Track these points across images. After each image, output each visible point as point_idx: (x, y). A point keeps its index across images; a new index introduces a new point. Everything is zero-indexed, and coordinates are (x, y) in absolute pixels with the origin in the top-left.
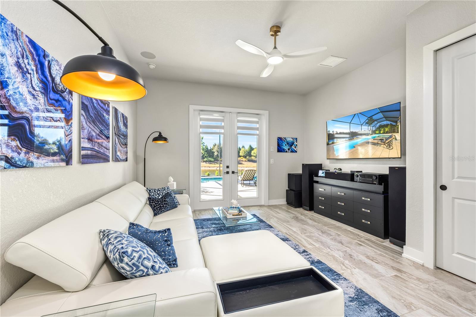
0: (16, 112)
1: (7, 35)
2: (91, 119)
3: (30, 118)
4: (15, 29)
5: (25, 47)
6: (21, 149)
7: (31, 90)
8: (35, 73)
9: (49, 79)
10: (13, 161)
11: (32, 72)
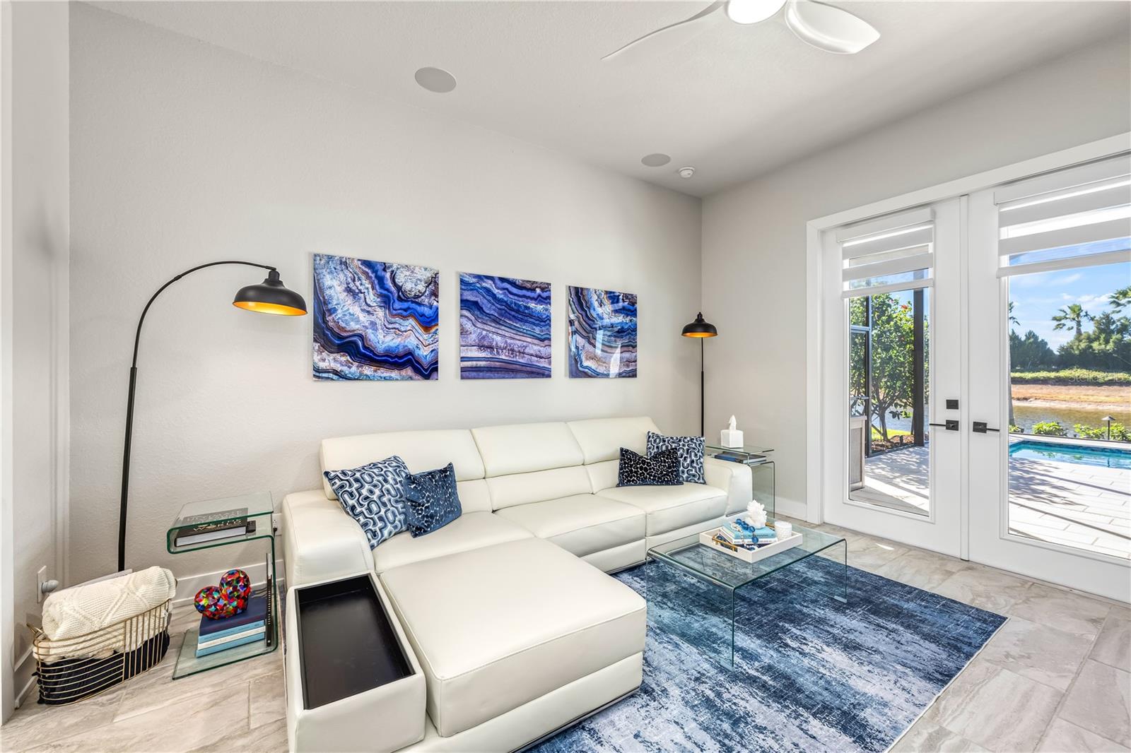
0: (346, 331)
1: (335, 269)
2: (487, 318)
3: (363, 334)
4: (344, 260)
5: (357, 271)
6: (352, 364)
7: (366, 307)
8: (371, 290)
9: (393, 289)
10: (343, 373)
11: (366, 291)
